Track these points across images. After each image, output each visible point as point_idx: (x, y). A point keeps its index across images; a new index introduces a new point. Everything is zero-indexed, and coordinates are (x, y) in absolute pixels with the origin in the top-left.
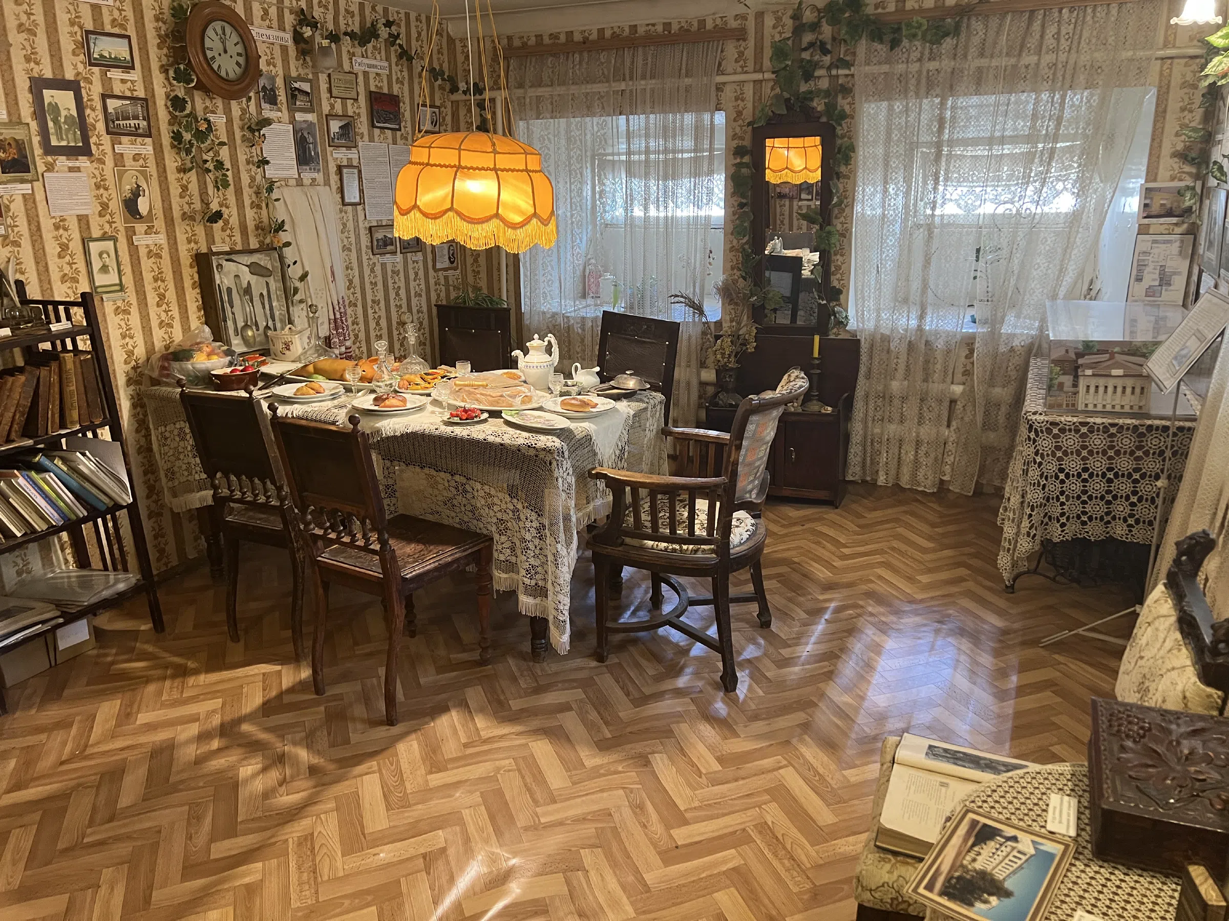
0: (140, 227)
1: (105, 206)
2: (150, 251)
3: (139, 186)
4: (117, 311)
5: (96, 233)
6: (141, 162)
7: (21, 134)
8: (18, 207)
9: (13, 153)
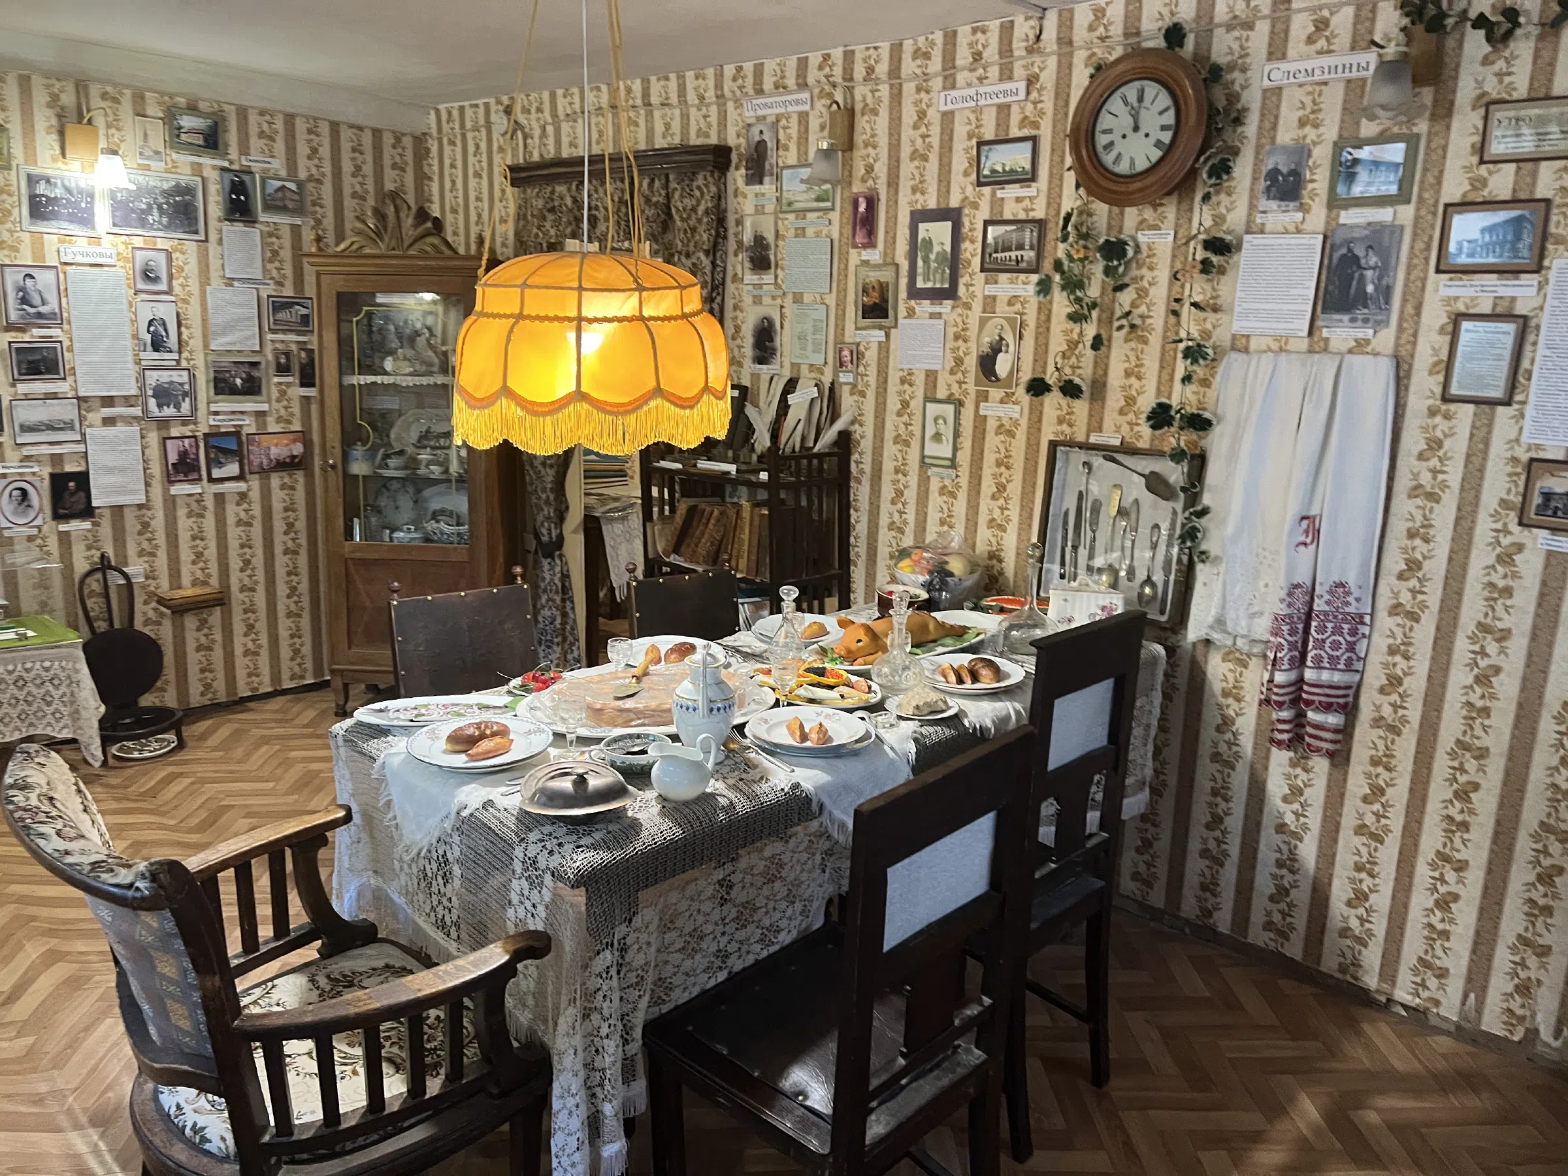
1: (959, 362)
2: (1002, 425)
3: (1002, 339)
4: (943, 490)
5: (942, 393)
7: (886, 276)
8: (871, 355)
9: (874, 298)
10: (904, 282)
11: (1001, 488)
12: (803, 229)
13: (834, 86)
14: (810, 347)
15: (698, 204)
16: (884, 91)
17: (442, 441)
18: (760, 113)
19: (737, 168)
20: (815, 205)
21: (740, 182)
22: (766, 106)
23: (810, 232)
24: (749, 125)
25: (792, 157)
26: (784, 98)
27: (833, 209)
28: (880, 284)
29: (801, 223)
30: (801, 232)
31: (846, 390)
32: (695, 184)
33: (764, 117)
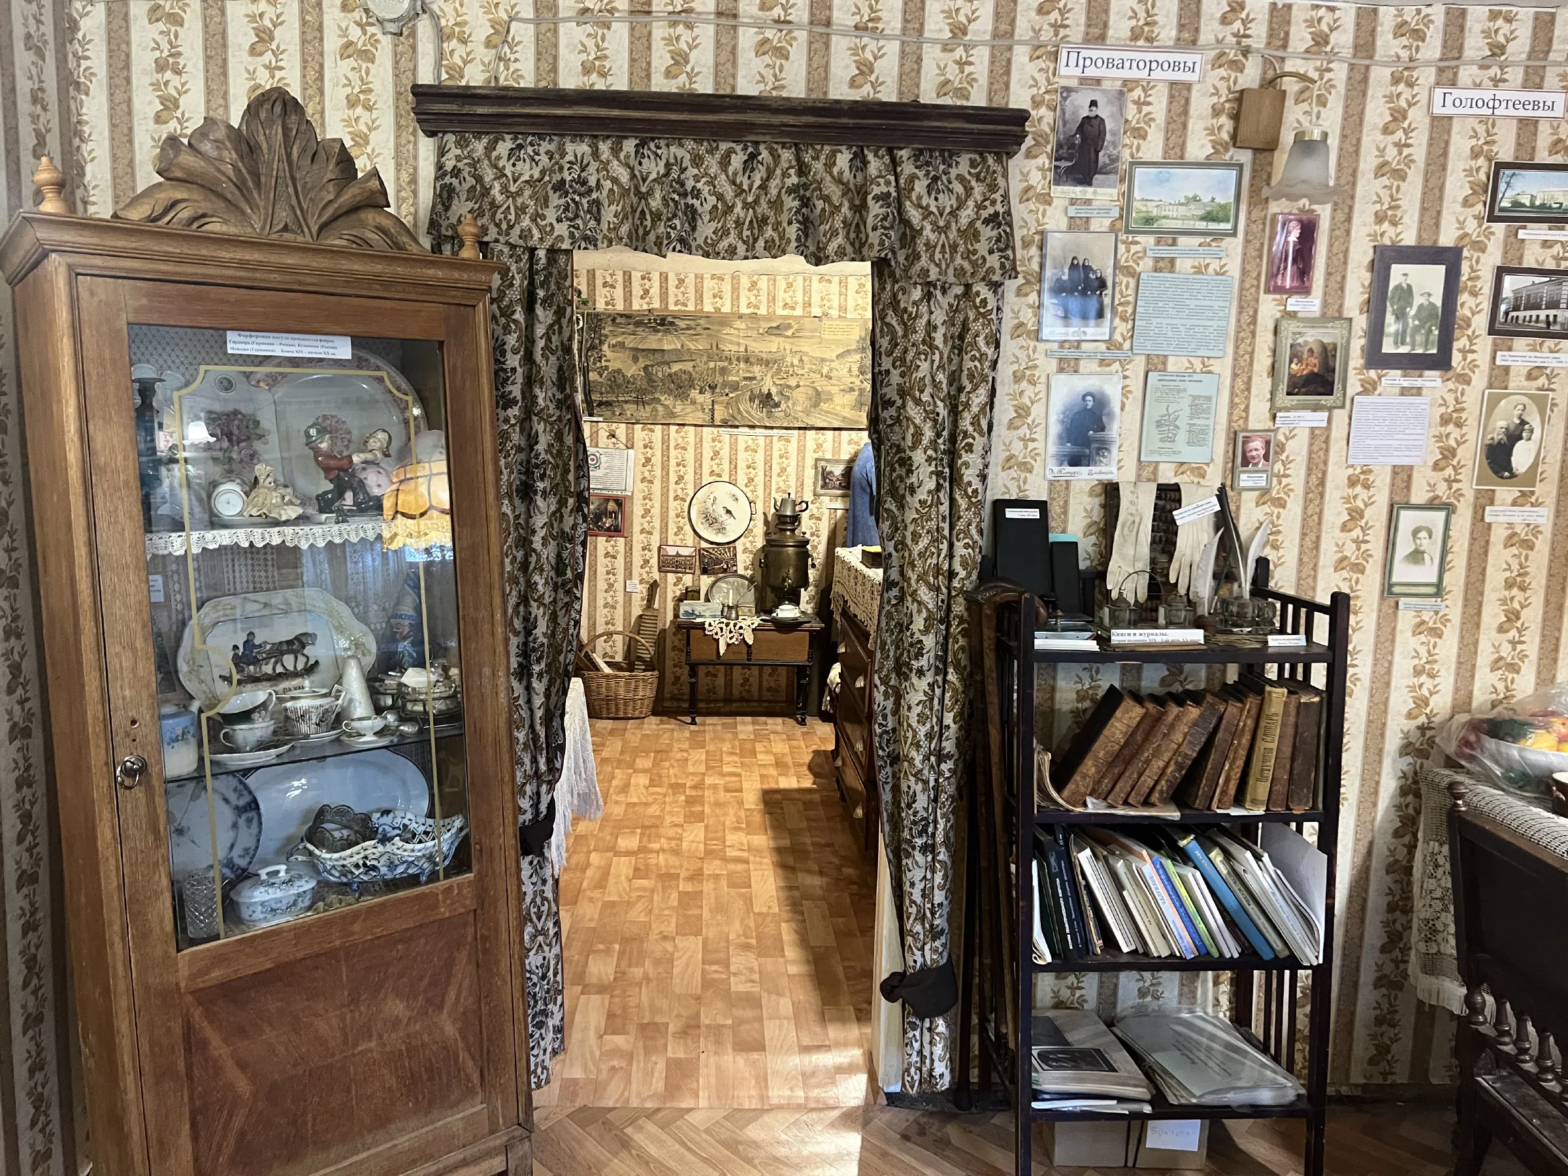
0: (1505, 493)
1: (1448, 454)
2: (1514, 534)
3: (1523, 423)
4: (1419, 628)
5: (1419, 496)
6: (1542, 381)
8: (1297, 449)
11: (1513, 616)
12: (1172, 261)
13: (1246, 52)
16: (1340, 73)
18: (1091, 72)
20: (1202, 225)
22: (1109, 63)
23: (1184, 265)
25: (1153, 148)
26: (1148, 57)
27: (1234, 234)
29: (1166, 252)
30: (1166, 265)
31: (1249, 499)
33: (1098, 81)
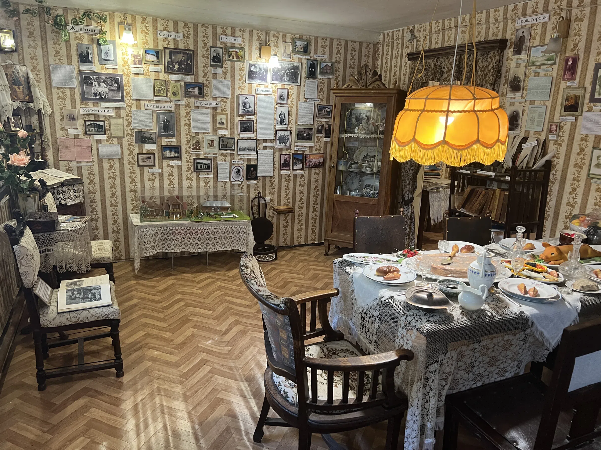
4: (598, 190)
7: (579, 93)
8: (567, 128)
9: (572, 102)
10: (588, 95)
12: (539, 73)
13: (562, 10)
14: (536, 123)
15: (490, 64)
16: (587, 11)
17: (372, 159)
18: (523, 24)
19: (509, 48)
20: (546, 62)
21: (510, 54)
22: (527, 21)
23: (542, 74)
24: (518, 30)
25: (537, 42)
26: (536, 17)
27: (555, 64)
28: (576, 96)
29: (538, 71)
30: (537, 74)
31: (552, 143)
32: (489, 56)
33: (525, 26)
